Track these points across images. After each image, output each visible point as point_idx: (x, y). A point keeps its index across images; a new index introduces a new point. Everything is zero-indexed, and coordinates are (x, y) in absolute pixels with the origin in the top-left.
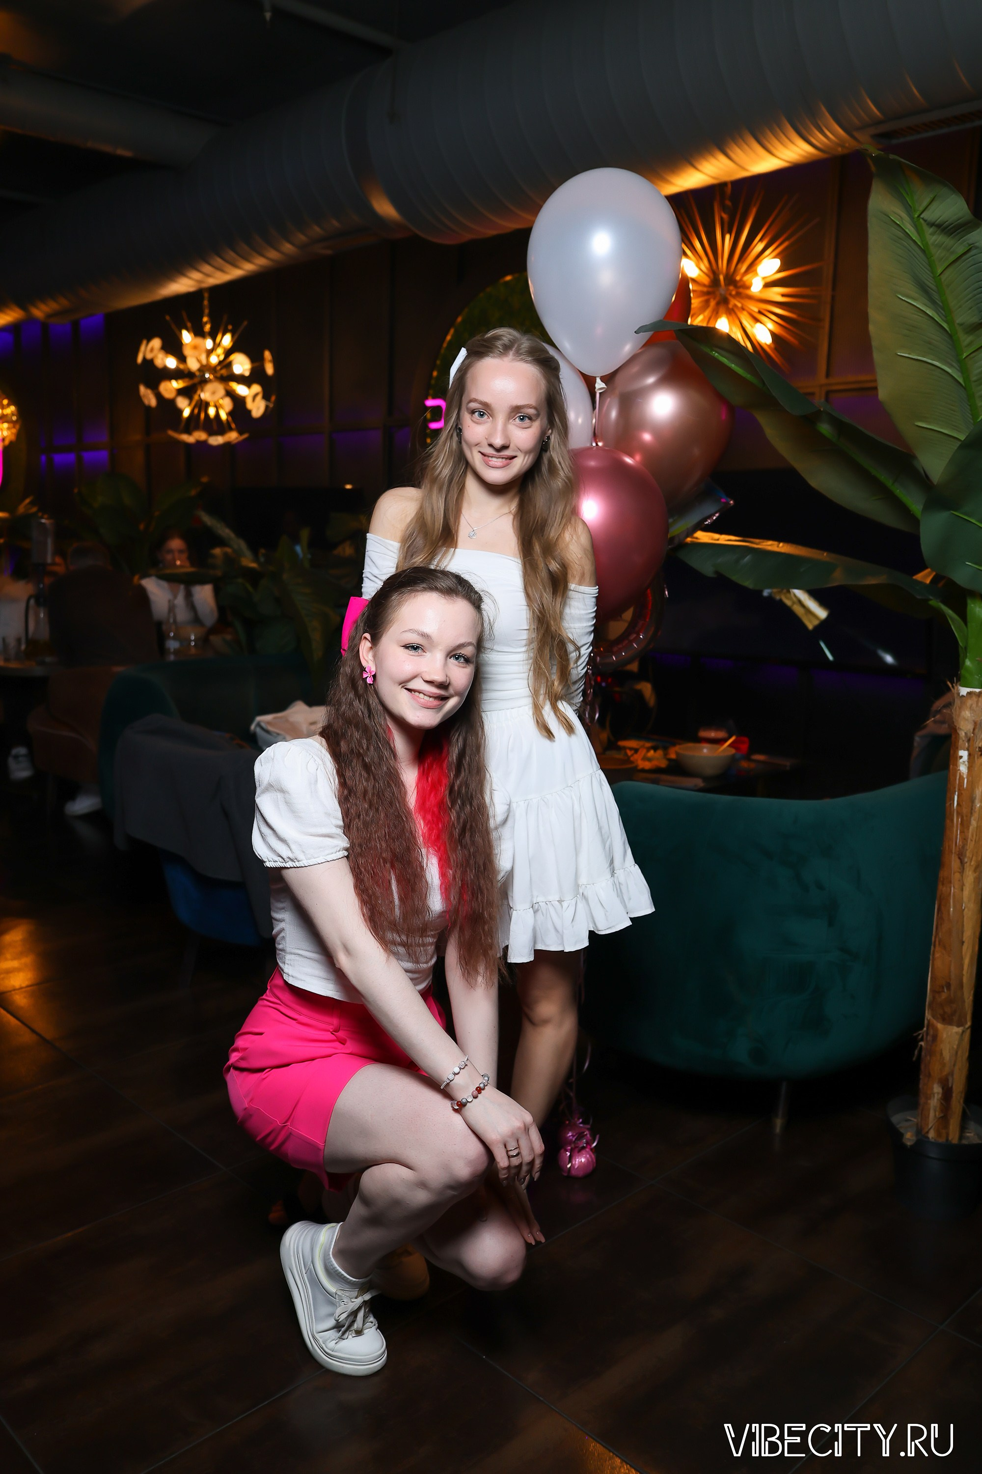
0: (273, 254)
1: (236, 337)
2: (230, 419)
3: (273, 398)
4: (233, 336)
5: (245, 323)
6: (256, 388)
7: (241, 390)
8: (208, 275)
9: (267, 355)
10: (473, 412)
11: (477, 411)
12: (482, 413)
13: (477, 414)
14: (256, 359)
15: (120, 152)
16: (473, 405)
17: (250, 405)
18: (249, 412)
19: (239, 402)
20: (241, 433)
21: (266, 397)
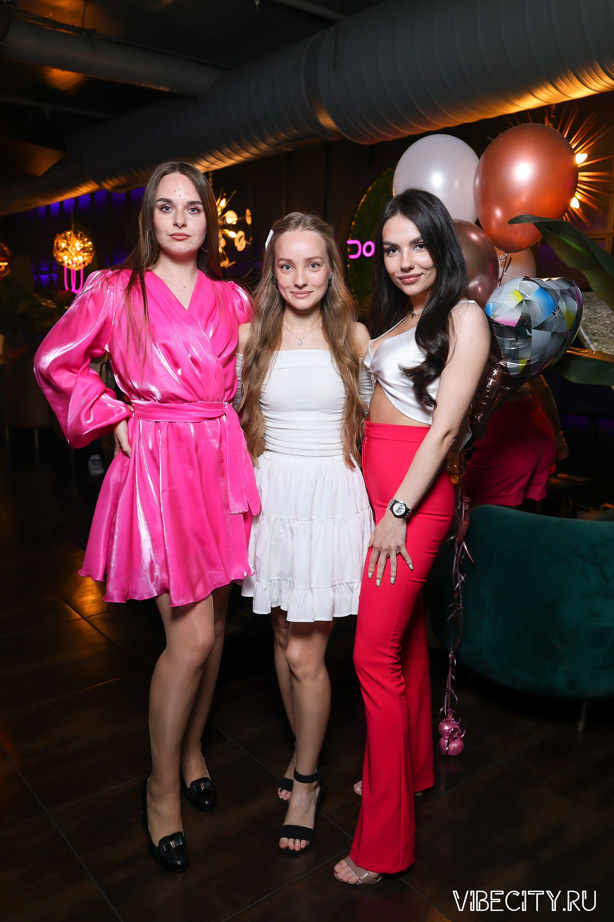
0: (254, 151)
1: (229, 201)
2: (224, 253)
3: (251, 239)
4: (226, 201)
5: (235, 192)
6: (241, 233)
7: (231, 234)
8: (213, 164)
9: (248, 212)
10: (282, 267)
11: (285, 266)
12: (288, 267)
13: (285, 267)
14: (241, 214)
15: (162, 88)
16: (282, 263)
17: (237, 244)
18: (236, 248)
19: (230, 242)
20: (230, 261)
21: (247, 239)
